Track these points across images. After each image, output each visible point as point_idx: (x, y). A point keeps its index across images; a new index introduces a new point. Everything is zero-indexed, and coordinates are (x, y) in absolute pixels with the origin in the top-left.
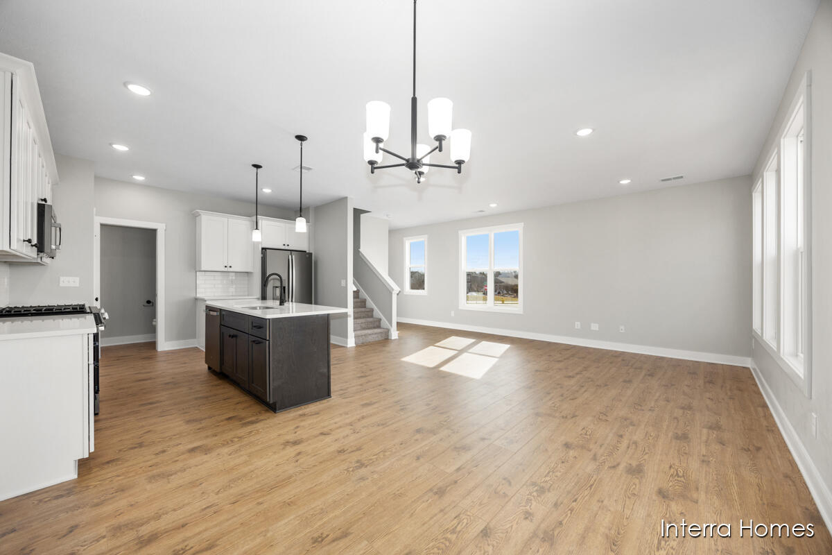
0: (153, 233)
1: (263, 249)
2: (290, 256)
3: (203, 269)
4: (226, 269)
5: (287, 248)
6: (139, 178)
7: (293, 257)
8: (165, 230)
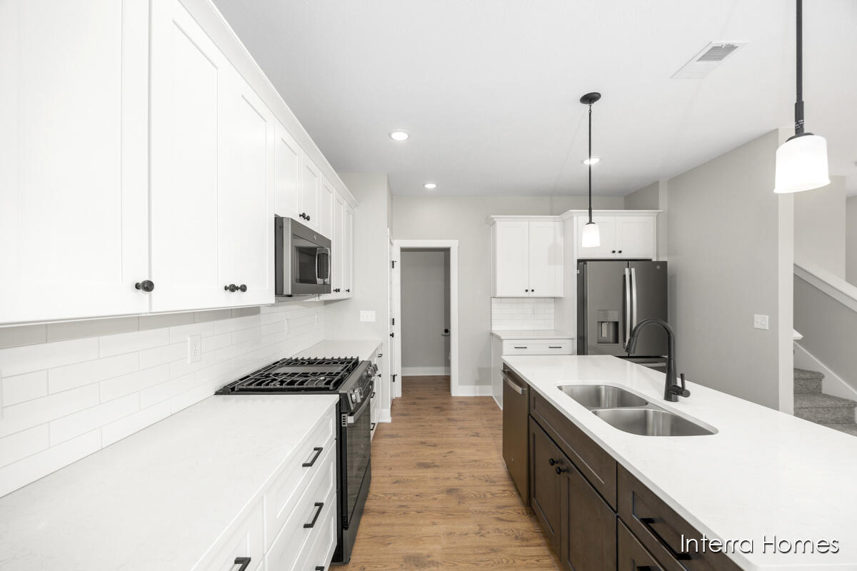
0: (446, 251)
1: (579, 261)
2: (627, 270)
3: (498, 295)
4: (526, 294)
5: (617, 256)
6: (430, 186)
7: (633, 270)
8: (459, 247)
